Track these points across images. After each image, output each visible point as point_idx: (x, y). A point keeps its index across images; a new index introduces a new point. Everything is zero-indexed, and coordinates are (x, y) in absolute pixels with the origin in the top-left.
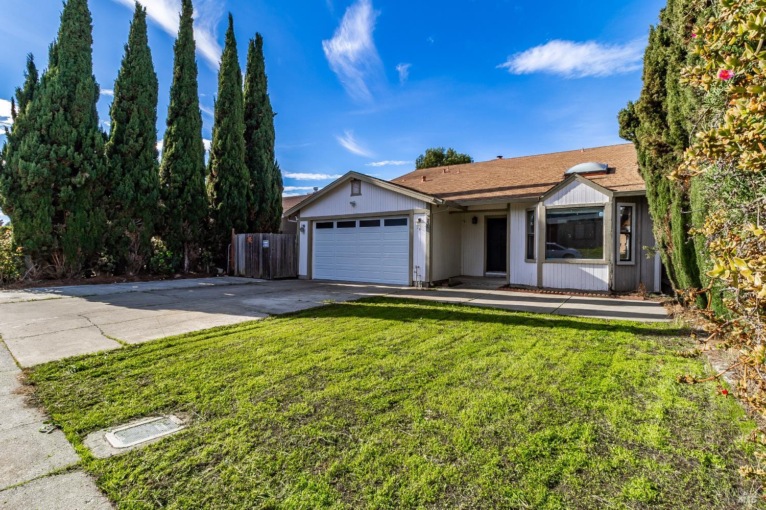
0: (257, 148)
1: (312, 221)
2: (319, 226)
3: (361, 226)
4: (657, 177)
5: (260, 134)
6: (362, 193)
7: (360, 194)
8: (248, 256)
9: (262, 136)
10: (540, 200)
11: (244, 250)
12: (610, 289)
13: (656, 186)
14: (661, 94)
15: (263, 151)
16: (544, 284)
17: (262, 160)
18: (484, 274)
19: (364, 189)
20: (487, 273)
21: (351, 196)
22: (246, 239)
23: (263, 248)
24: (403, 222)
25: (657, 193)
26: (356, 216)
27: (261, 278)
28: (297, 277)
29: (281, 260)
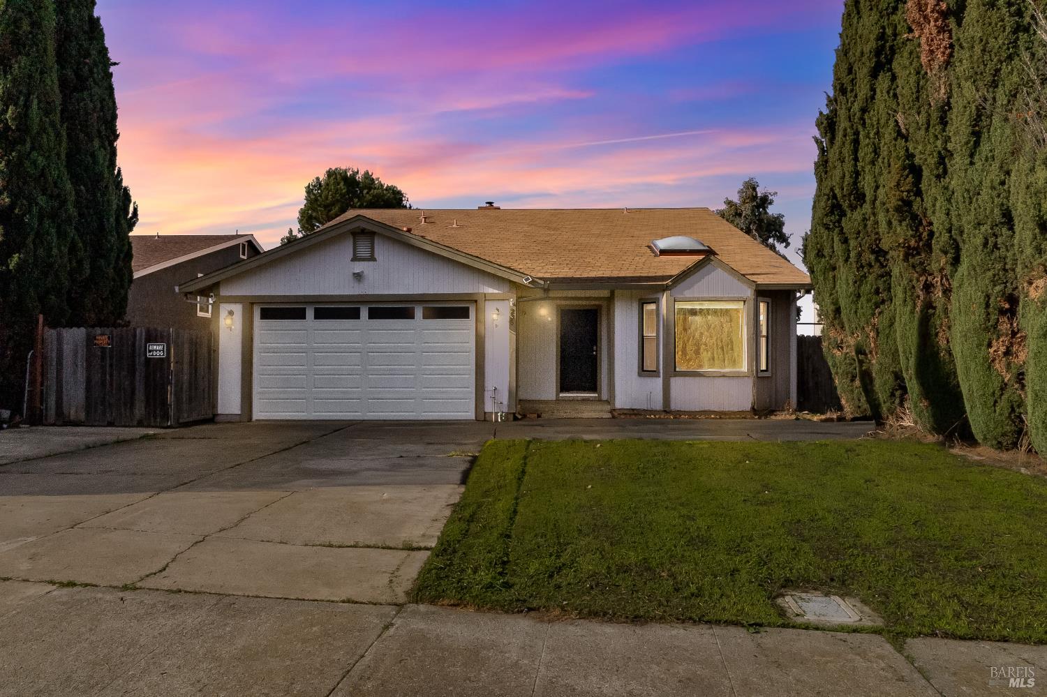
0: (82, 136)
1: (252, 304)
2: (267, 314)
3: (371, 317)
4: (861, 277)
5: (91, 105)
6: (376, 256)
7: (372, 258)
8: (97, 377)
9: (94, 110)
10: (665, 289)
11: (81, 363)
12: (753, 408)
13: (859, 287)
14: (912, 194)
15: (96, 143)
16: (673, 407)
17: (95, 162)
18: (557, 395)
19: (381, 250)
20: (561, 395)
21: (353, 260)
22: (90, 340)
23: (148, 361)
24: (463, 313)
25: (859, 294)
26: (364, 299)
27: (140, 424)
28: (212, 419)
29: (190, 384)
